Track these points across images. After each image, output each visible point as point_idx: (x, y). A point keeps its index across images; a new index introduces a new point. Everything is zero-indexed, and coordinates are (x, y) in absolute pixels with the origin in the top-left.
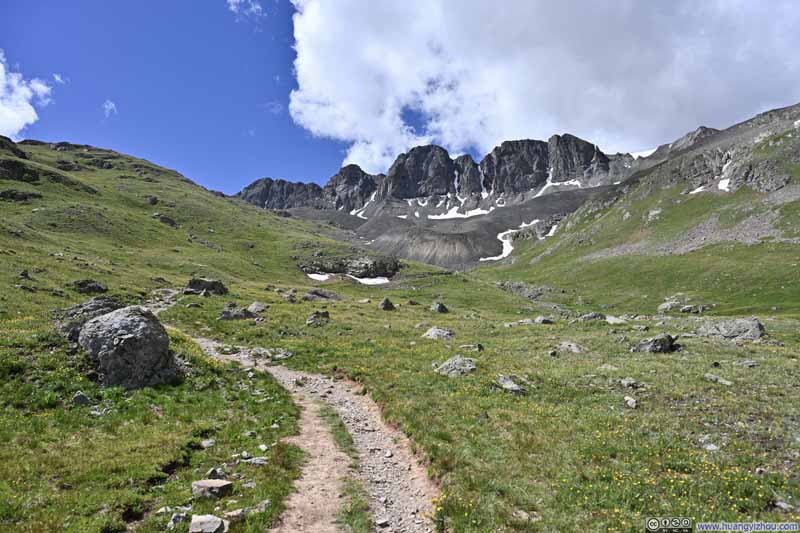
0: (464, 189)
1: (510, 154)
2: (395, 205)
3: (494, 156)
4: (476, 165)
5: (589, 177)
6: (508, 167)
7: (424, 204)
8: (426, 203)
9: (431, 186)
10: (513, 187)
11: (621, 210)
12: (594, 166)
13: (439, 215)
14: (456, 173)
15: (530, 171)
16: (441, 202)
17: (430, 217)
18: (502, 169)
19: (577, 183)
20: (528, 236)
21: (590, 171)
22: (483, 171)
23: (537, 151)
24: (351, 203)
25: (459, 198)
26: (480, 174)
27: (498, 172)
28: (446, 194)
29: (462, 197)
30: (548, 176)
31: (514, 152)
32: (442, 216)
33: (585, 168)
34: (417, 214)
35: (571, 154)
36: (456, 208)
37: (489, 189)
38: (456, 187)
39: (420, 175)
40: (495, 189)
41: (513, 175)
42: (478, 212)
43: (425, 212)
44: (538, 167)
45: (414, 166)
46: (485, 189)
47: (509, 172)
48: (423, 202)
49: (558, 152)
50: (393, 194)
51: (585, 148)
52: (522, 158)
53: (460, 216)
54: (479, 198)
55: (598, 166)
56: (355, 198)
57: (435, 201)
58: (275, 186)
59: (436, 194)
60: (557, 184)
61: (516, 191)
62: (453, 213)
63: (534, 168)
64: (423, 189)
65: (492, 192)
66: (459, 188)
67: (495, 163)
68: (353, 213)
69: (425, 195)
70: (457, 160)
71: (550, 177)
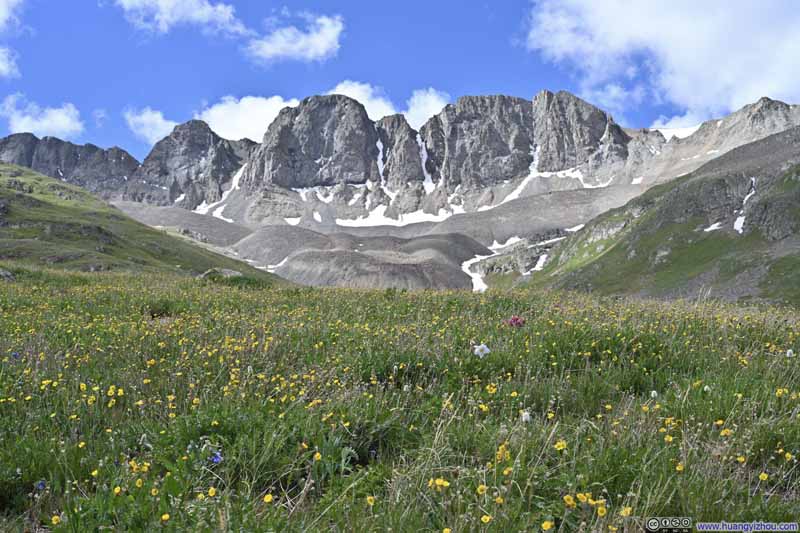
0: (395, 175)
1: (470, 119)
2: (280, 199)
3: (444, 120)
4: (413, 133)
5: (596, 167)
6: (468, 141)
7: (328, 197)
8: (330, 199)
9: (339, 167)
10: (476, 176)
11: (627, 246)
12: (604, 149)
13: (354, 218)
14: (380, 145)
15: (503, 151)
16: (357, 196)
17: (339, 222)
18: (458, 144)
19: (578, 175)
20: (506, 270)
21: (599, 157)
22: (425, 145)
23: (515, 117)
24: (199, 192)
25: (386, 190)
26: (419, 149)
27: (452, 148)
28: (364, 182)
29: (391, 189)
30: (531, 159)
31: (477, 116)
32: (360, 222)
33: (591, 151)
34: (317, 217)
35: (568, 126)
36: (382, 208)
37: (435, 177)
38: (381, 171)
39: (320, 147)
40: (447, 178)
41: (476, 156)
42: (419, 216)
43: (330, 214)
44: (517, 144)
45: (308, 132)
46: (428, 177)
47: (470, 151)
48: (326, 195)
49: (549, 121)
50: (275, 180)
51: (591, 116)
52: (491, 126)
53: (390, 222)
54: (420, 193)
55: (611, 149)
56: (204, 183)
57: (346, 194)
58: (43, 149)
59: (347, 182)
60: (546, 175)
61: (480, 182)
62: (377, 218)
63: (511, 145)
64: (324, 172)
65: (441, 182)
66: (386, 173)
67: (447, 133)
68: (203, 209)
69: (329, 182)
70: (381, 122)
71: (536, 162)
